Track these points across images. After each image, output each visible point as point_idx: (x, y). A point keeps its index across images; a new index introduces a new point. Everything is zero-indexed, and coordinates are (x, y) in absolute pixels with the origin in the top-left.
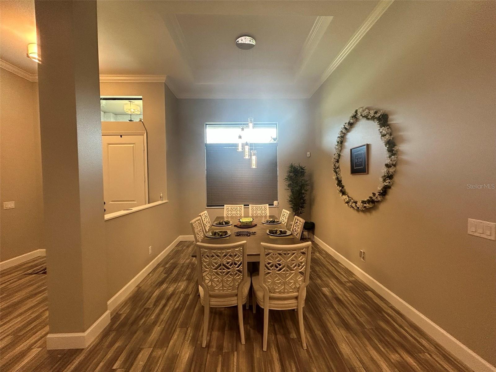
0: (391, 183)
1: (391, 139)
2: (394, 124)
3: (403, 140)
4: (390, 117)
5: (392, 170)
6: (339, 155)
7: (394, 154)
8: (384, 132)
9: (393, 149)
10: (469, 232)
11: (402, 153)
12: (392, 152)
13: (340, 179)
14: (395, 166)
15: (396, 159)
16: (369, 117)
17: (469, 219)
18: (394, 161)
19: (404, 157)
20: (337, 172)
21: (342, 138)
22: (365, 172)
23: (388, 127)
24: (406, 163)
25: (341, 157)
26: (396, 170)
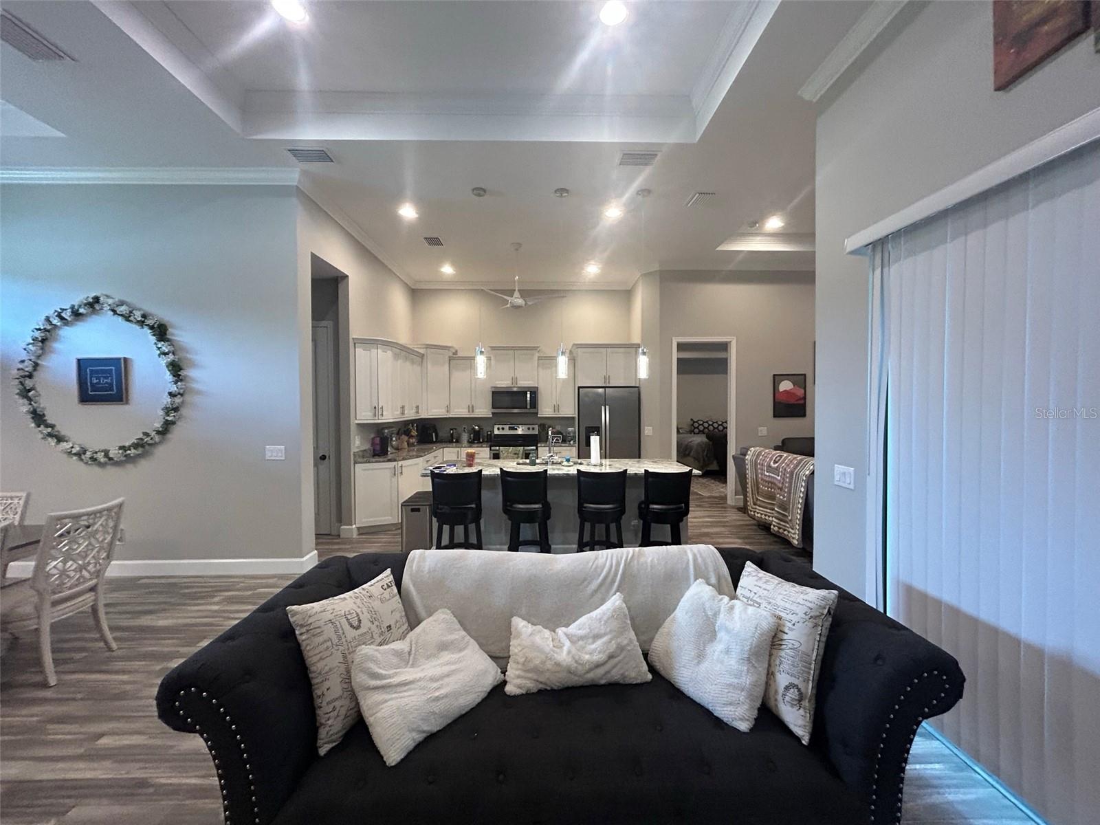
0: (177, 417)
1: (176, 360)
2: (179, 341)
3: (193, 365)
4: (170, 330)
5: (178, 400)
6: (36, 365)
7: (181, 380)
8: (164, 348)
9: (179, 373)
10: (267, 458)
11: (193, 380)
12: (179, 378)
13: (41, 411)
14: (182, 395)
15: (183, 387)
16: (132, 318)
17: (268, 447)
18: (181, 389)
19: (194, 385)
20: (30, 398)
21: (47, 333)
22: (122, 401)
23: (169, 343)
24: (199, 392)
25: (38, 368)
26: (183, 401)
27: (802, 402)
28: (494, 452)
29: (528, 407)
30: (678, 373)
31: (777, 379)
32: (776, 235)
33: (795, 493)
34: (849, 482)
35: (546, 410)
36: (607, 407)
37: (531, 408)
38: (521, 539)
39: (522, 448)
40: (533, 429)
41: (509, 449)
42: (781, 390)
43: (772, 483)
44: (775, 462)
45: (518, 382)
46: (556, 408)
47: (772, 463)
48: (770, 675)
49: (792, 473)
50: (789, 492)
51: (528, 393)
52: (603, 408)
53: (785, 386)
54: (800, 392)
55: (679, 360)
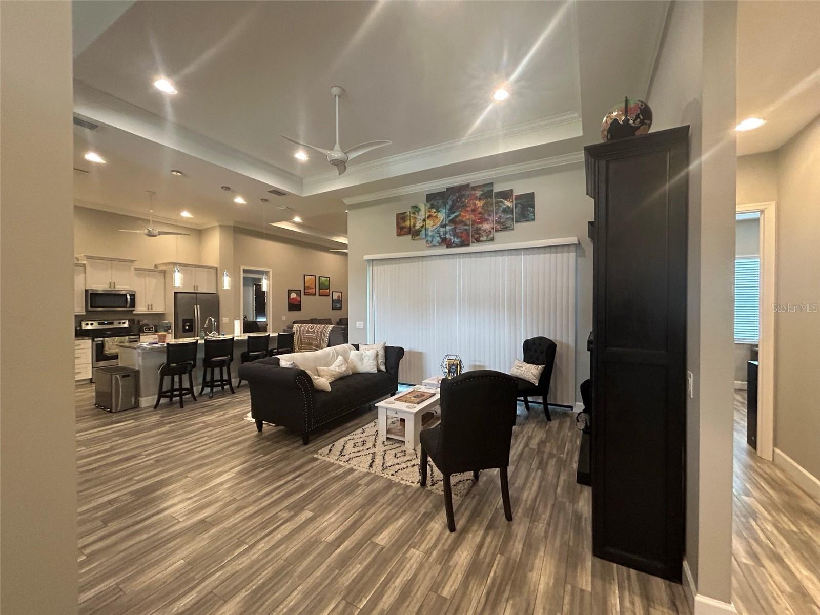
27: (299, 303)
28: (96, 343)
29: (128, 305)
30: (244, 286)
31: (290, 292)
32: (298, 225)
33: (323, 339)
34: (362, 326)
35: (141, 308)
36: (198, 306)
37: (130, 306)
38: (215, 379)
39: (127, 337)
40: (124, 323)
41: (114, 339)
42: (291, 297)
43: (310, 338)
44: (311, 329)
45: (116, 287)
46: (150, 307)
47: (310, 329)
48: (377, 362)
49: (322, 332)
50: (320, 340)
51: (128, 295)
52: (195, 306)
53: (293, 295)
54: (299, 299)
55: (244, 278)
